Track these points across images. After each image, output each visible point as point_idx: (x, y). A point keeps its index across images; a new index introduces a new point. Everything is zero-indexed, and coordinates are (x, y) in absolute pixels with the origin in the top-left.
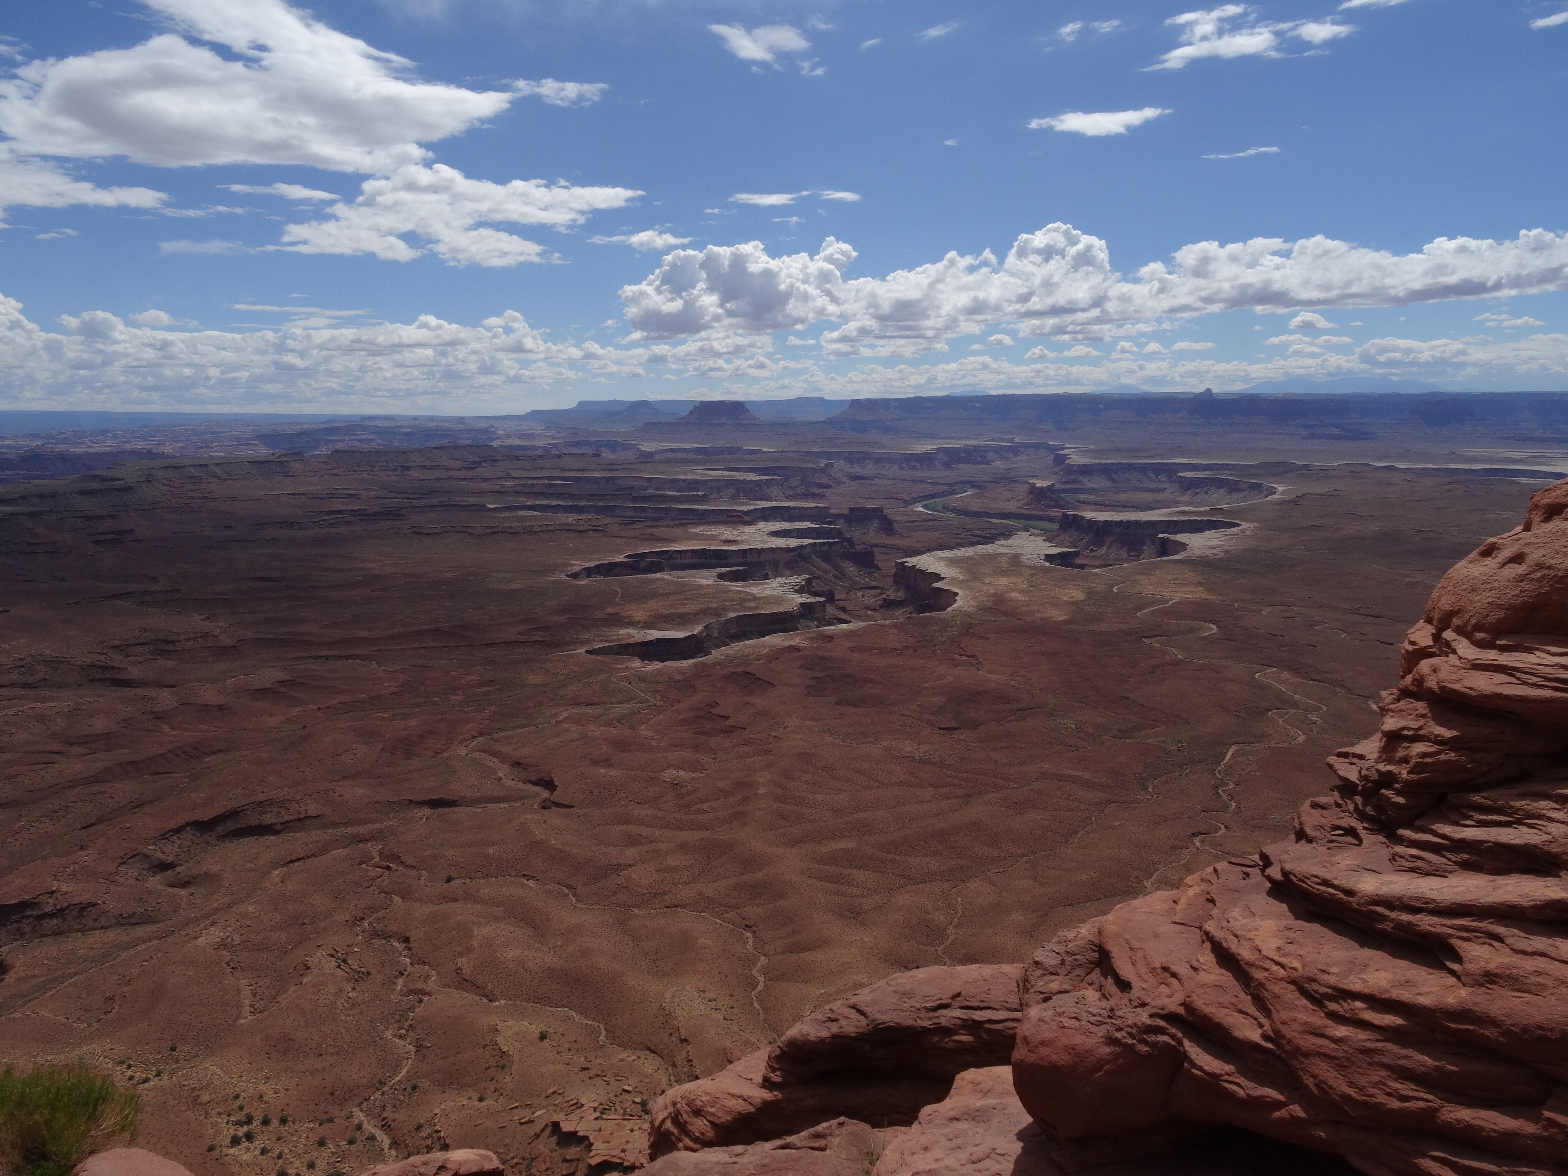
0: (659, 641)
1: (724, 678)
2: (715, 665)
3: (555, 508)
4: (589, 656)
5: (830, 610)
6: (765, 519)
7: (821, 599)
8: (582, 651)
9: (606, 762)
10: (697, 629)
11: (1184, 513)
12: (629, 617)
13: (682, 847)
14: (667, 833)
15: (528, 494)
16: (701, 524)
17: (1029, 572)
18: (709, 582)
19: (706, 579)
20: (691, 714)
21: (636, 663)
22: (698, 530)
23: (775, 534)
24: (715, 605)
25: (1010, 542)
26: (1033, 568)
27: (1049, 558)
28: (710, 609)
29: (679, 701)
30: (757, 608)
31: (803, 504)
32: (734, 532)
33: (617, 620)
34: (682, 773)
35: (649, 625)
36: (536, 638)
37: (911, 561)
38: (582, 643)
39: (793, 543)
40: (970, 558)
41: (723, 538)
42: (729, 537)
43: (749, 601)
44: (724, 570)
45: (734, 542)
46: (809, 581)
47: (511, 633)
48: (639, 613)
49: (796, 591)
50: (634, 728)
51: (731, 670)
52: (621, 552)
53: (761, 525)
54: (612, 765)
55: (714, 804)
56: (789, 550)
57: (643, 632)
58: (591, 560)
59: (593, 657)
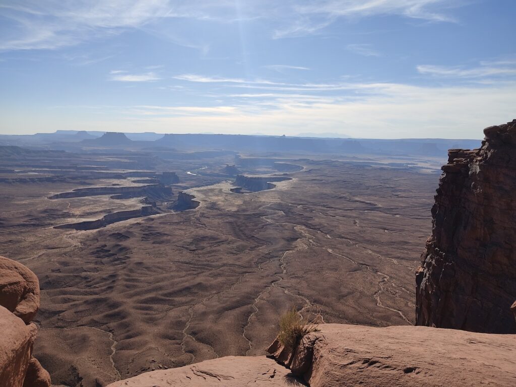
0: (84, 222)
1: (110, 235)
2: (107, 231)
3: (45, 171)
4: (54, 229)
5: (154, 209)
6: (131, 176)
7: (151, 205)
8: (52, 227)
9: (59, 271)
10: (101, 217)
11: (275, 175)
12: (72, 214)
13: (86, 302)
14: (80, 297)
15: (33, 167)
16: (105, 178)
17: (225, 195)
18: (107, 199)
19: (106, 198)
20: (96, 250)
21: (74, 231)
22: (104, 180)
23: (134, 182)
24: (108, 208)
25: (219, 184)
26: (226, 193)
27: (232, 190)
28: (107, 210)
29: (91, 245)
30: (125, 209)
31: (145, 171)
32: (119, 181)
33: (68, 215)
34: (89, 273)
35: (81, 216)
36: (32, 223)
37: (185, 191)
38: (52, 224)
39: (141, 185)
40: (205, 190)
41: (114, 183)
42: (116, 183)
43: (122, 206)
44: (113, 195)
45: (118, 185)
46: (146, 199)
47: (21, 221)
48: (77, 212)
49: (141, 203)
50: (71, 257)
51: (113, 232)
52: (71, 189)
53: (129, 178)
54: (60, 272)
55: (101, 284)
56: (139, 187)
57: (78, 219)
58: (58, 192)
59: (56, 230)
